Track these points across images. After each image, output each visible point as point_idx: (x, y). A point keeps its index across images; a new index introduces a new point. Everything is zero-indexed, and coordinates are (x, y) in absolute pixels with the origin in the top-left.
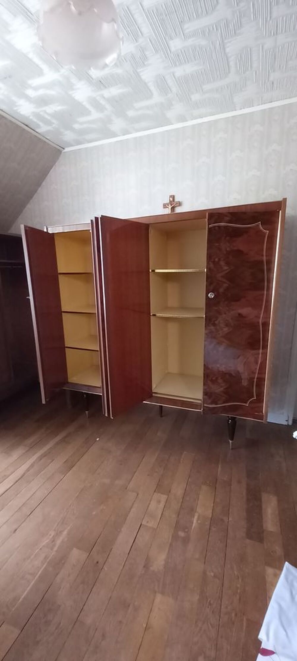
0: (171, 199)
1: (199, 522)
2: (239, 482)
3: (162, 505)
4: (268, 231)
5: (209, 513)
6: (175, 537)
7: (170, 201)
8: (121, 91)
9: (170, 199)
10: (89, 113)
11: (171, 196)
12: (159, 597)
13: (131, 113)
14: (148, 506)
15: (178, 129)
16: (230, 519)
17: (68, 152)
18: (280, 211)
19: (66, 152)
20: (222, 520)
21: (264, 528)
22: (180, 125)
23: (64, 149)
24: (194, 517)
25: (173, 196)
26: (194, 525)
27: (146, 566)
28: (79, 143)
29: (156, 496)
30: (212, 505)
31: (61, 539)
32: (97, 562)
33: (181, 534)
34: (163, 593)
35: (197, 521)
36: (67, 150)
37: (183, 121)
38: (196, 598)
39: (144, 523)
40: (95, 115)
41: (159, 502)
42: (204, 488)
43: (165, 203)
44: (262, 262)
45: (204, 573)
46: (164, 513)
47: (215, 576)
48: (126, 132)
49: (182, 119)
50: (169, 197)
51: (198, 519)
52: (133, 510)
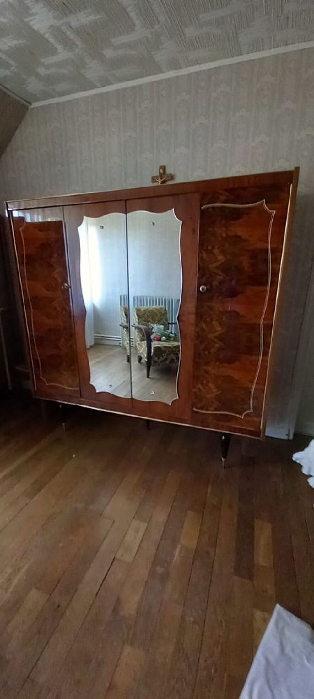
0: (162, 171)
1: (181, 555)
2: (230, 506)
3: (140, 535)
4: (275, 212)
5: (193, 544)
6: (152, 573)
7: (160, 174)
8: (92, 18)
9: (160, 171)
10: (54, 52)
11: (161, 167)
12: (128, 650)
13: (109, 53)
14: (124, 537)
15: (169, 79)
16: (217, 551)
17: (37, 108)
18: (291, 185)
19: (33, 108)
20: (208, 553)
21: (255, 562)
22: (171, 74)
23: (30, 104)
24: (176, 549)
25: (163, 167)
26: (175, 558)
27: (115, 611)
28: (48, 95)
29: (135, 523)
30: (198, 534)
31: (19, 576)
32: (59, 606)
33: (159, 570)
34: (132, 644)
35: (179, 554)
36: (34, 105)
37: (176, 69)
38: (171, 649)
39: (118, 556)
40: (63, 54)
41: (137, 531)
42: (191, 513)
43: (154, 175)
44: (266, 250)
45: (183, 618)
46: (142, 544)
47: (195, 622)
48: (106, 82)
49: (175, 65)
50: (158, 168)
51: (181, 552)
52: (106, 540)
